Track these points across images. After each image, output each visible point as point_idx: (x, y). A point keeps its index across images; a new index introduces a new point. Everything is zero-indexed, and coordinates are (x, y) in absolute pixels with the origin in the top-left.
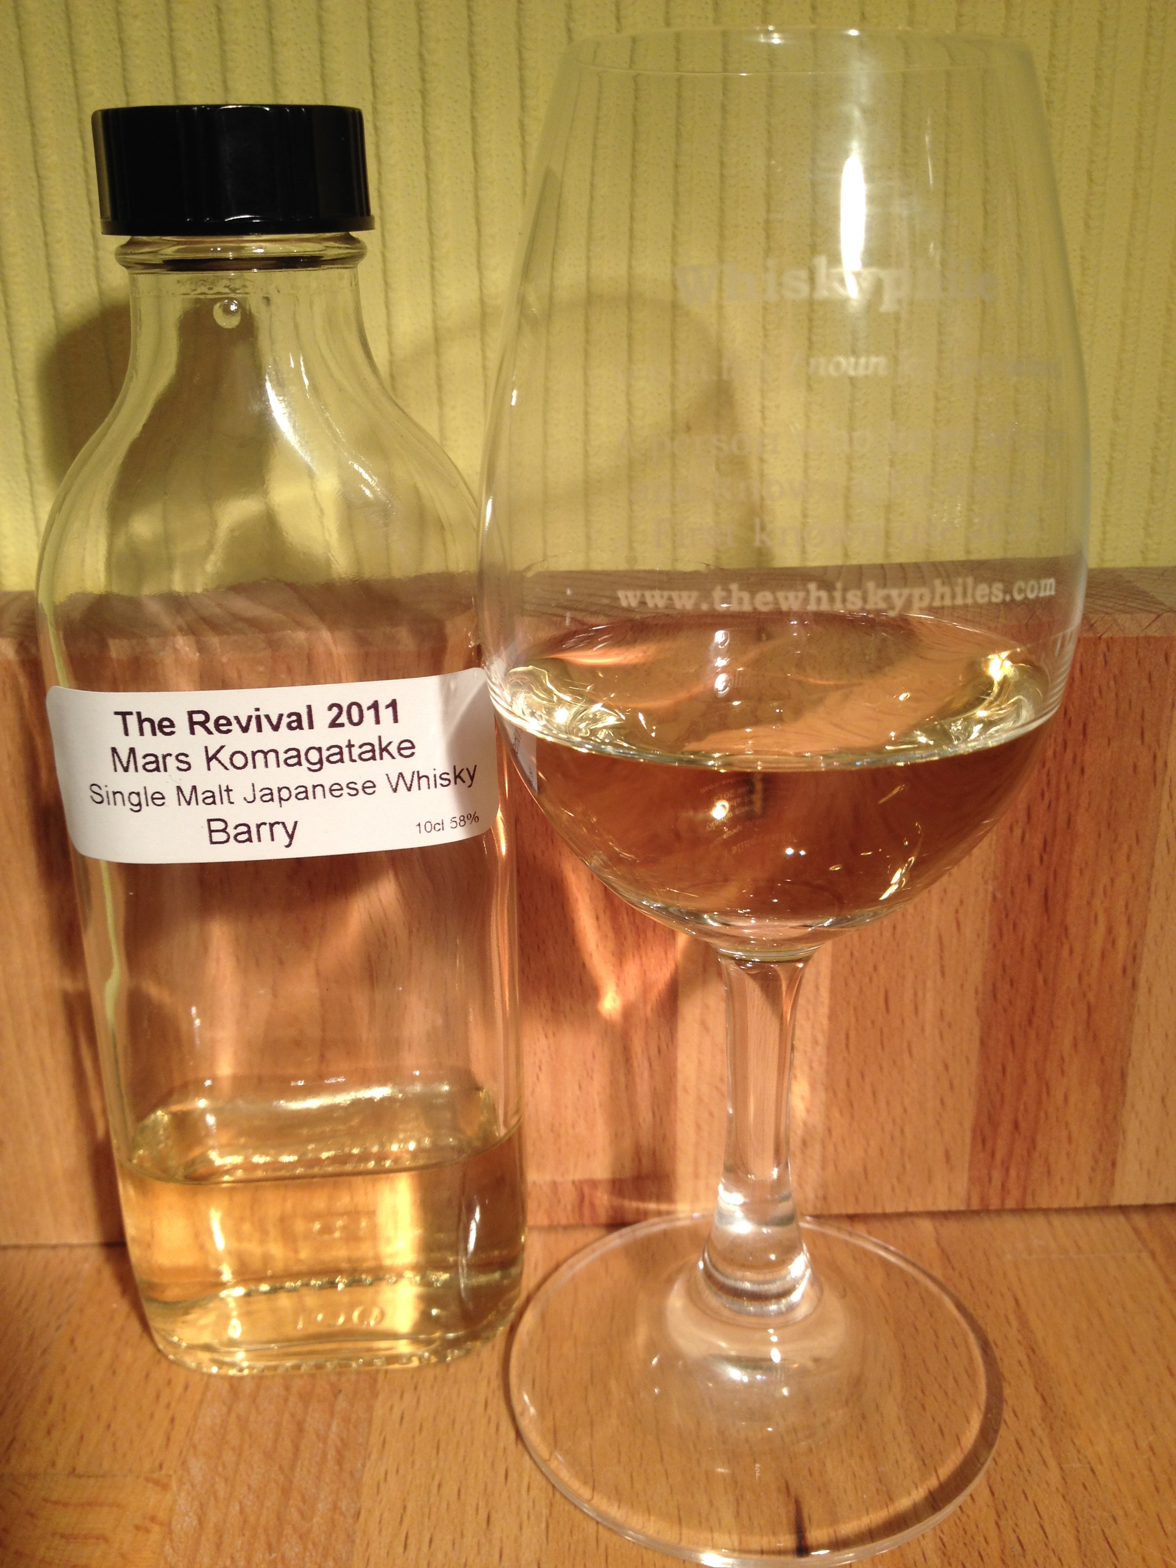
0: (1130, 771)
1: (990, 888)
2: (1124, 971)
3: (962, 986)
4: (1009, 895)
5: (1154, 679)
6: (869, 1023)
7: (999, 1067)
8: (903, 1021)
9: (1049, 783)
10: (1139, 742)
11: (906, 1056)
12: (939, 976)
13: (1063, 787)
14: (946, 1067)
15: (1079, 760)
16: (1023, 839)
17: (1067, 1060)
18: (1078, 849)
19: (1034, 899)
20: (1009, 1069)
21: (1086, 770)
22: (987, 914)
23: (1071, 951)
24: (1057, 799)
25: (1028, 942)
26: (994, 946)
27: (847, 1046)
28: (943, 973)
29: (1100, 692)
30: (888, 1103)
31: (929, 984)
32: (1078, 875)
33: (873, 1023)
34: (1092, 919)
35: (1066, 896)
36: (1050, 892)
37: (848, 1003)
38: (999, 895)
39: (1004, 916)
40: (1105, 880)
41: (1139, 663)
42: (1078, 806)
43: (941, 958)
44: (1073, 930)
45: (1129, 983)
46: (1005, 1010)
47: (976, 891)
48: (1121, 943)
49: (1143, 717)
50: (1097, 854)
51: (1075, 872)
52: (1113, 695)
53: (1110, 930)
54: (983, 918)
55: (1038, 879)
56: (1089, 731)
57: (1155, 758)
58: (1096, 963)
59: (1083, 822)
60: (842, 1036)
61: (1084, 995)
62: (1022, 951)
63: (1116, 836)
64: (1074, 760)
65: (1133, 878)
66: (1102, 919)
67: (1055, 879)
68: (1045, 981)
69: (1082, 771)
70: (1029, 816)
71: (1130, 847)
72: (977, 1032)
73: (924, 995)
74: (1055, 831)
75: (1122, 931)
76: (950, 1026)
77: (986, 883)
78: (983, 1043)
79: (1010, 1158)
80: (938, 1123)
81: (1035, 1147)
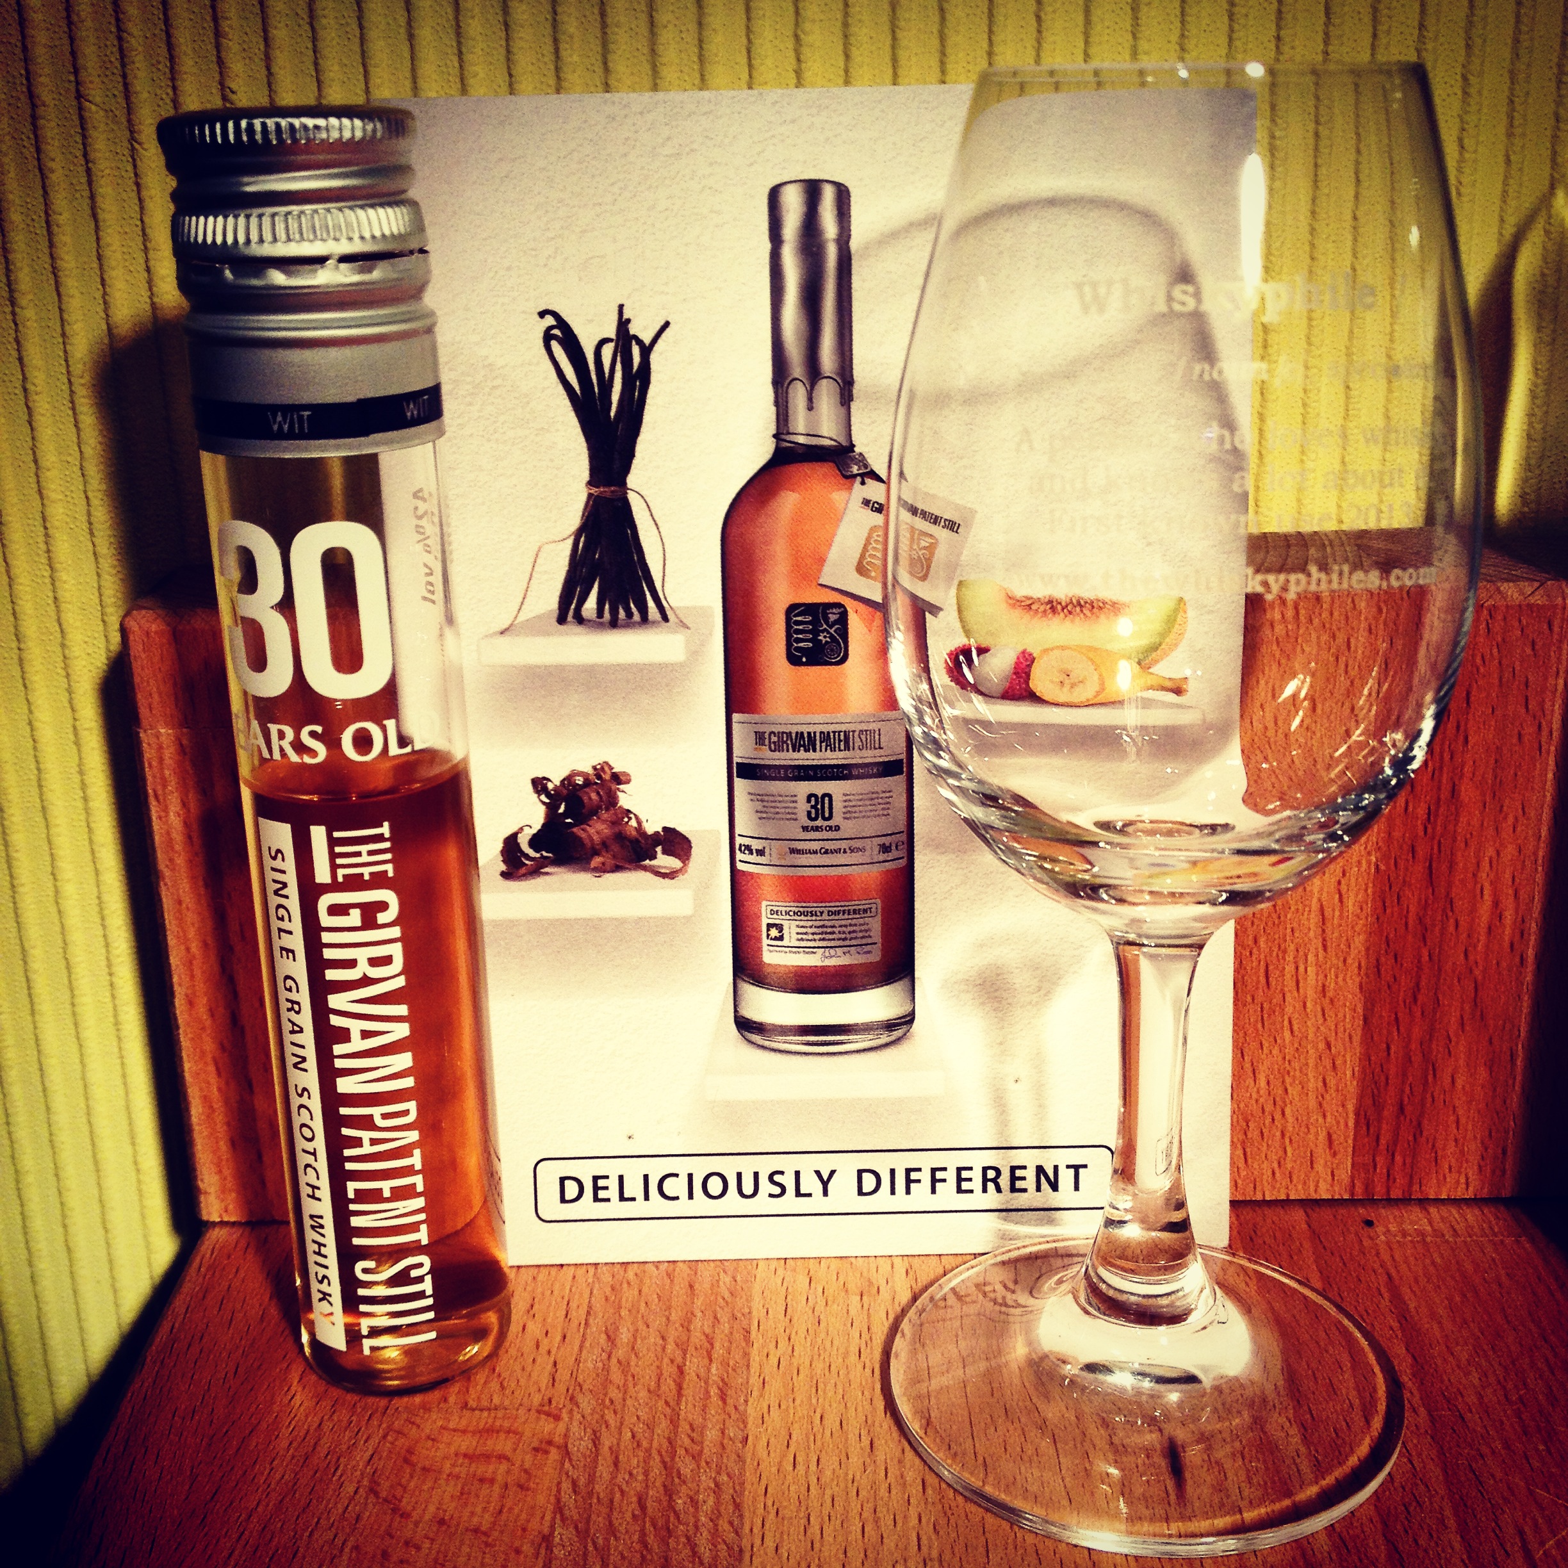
0: (1515, 741)
1: (1374, 859)
2: (1512, 945)
3: (1345, 961)
4: (1393, 867)
7: (1384, 1046)
8: (1284, 996)
10: (1523, 711)
11: (1287, 1033)
12: (1321, 952)
13: (1447, 756)
14: (1329, 1045)
15: (1462, 728)
17: (1454, 1039)
18: (1463, 820)
19: (1419, 869)
20: (1393, 1048)
21: (1470, 738)
22: (1371, 885)
23: (1457, 925)
24: (1441, 768)
25: (1412, 916)
26: (1378, 919)
28: (1325, 948)
29: (1483, 660)
30: (1268, 1082)
31: (1311, 958)
32: (1463, 845)
33: (1253, 998)
34: (1478, 891)
35: (1451, 868)
36: (1434, 865)
38: (1383, 867)
39: (1387, 889)
40: (1491, 852)
41: (1522, 631)
42: (1461, 777)
43: (1324, 931)
44: (1458, 904)
46: (1389, 987)
47: (1359, 862)
48: (1509, 916)
49: (1527, 686)
50: (1482, 825)
51: (1460, 843)
52: (1496, 663)
53: (1496, 904)
54: (1366, 890)
55: (1422, 850)
56: (1472, 698)
57: (1540, 726)
58: (1483, 938)
59: (1466, 791)
61: (1471, 971)
62: (1406, 924)
63: (1502, 806)
64: (1458, 727)
66: (1488, 892)
67: (1440, 851)
68: (1430, 955)
69: (1466, 741)
72: (1360, 1009)
73: (1306, 969)
74: (1439, 799)
75: (1508, 904)
77: (1369, 854)
78: (1366, 1020)
79: (1395, 1144)
80: (1321, 1105)
81: (1421, 1132)
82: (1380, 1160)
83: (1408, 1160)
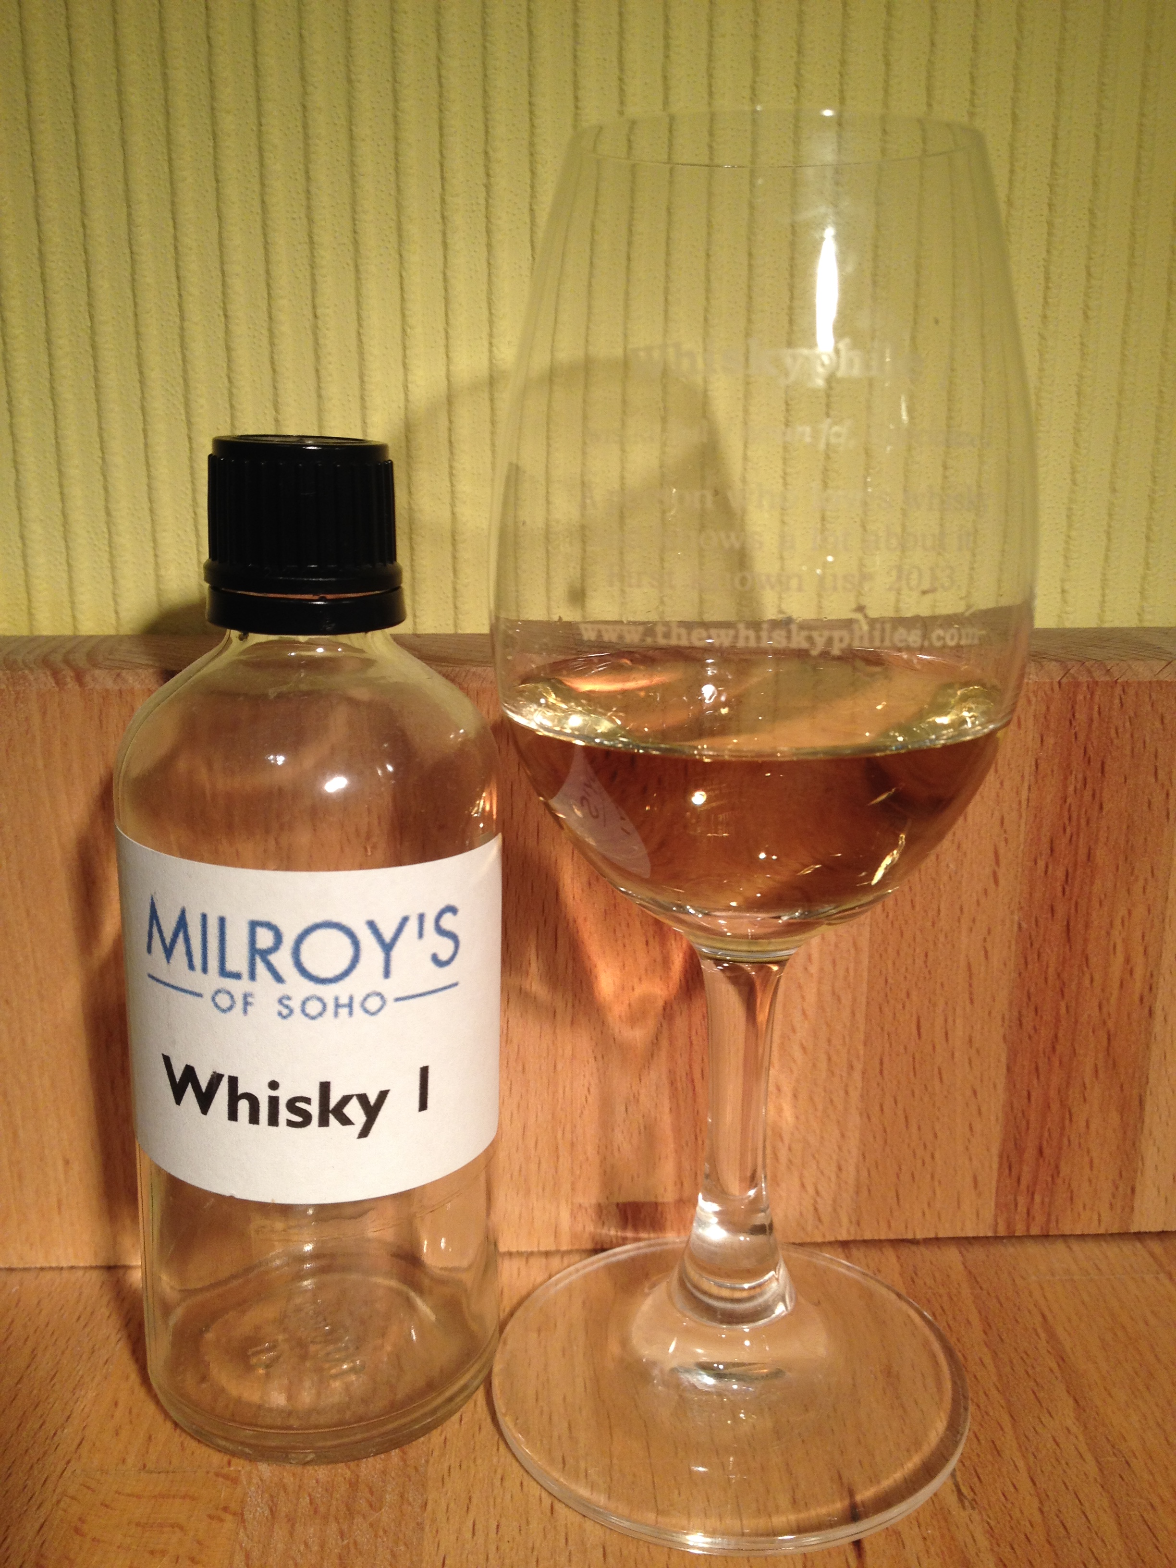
0: (1145, 808)
1: (1016, 918)
2: (1141, 999)
3: (990, 1013)
4: (1034, 926)
5: (1166, 721)
6: (902, 1050)
7: (1025, 1093)
8: (934, 1047)
9: (1070, 819)
10: (1153, 780)
11: (937, 1081)
12: (968, 1002)
13: (1083, 822)
14: (975, 1093)
15: (1098, 795)
16: (1046, 872)
17: (1088, 1086)
18: (1098, 882)
19: (1057, 928)
20: (1034, 1095)
21: (1104, 806)
22: (1013, 942)
23: (1092, 981)
24: (1078, 835)
25: (1051, 970)
26: (1020, 974)
27: (881, 1072)
28: (972, 1001)
29: (1117, 733)
30: (919, 1128)
31: (959, 1011)
32: (1097, 906)
33: (906, 1049)
34: (1111, 948)
35: (1087, 926)
36: (1072, 924)
37: (882, 1029)
38: (1024, 925)
39: (1028, 946)
40: (1123, 912)
41: (1152, 705)
42: (1097, 841)
43: (970, 985)
44: (1093, 960)
45: (1146, 1011)
46: (1030, 1037)
47: (1003, 921)
48: (1139, 972)
49: (1156, 757)
50: (1115, 885)
51: (1095, 903)
52: (1128, 735)
53: (1127, 960)
54: (1009, 947)
55: (1061, 910)
56: (1107, 768)
57: (1168, 795)
58: (1116, 992)
59: (1101, 855)
60: (877, 1062)
61: (1105, 1023)
62: (1046, 979)
63: (1133, 869)
64: (1094, 795)
65: (1149, 911)
66: (1119, 948)
67: (1076, 910)
68: (1067, 1008)
69: (1101, 808)
70: (1052, 850)
71: (1146, 880)
72: (1004, 1059)
73: (954, 1021)
74: (1075, 864)
75: (1139, 961)
76: (978, 1051)
77: (1012, 913)
78: (1009, 1069)
79: (1035, 1184)
80: (967, 1149)
81: (1058, 1173)
82: (1022, 1200)
83: (1047, 1200)
